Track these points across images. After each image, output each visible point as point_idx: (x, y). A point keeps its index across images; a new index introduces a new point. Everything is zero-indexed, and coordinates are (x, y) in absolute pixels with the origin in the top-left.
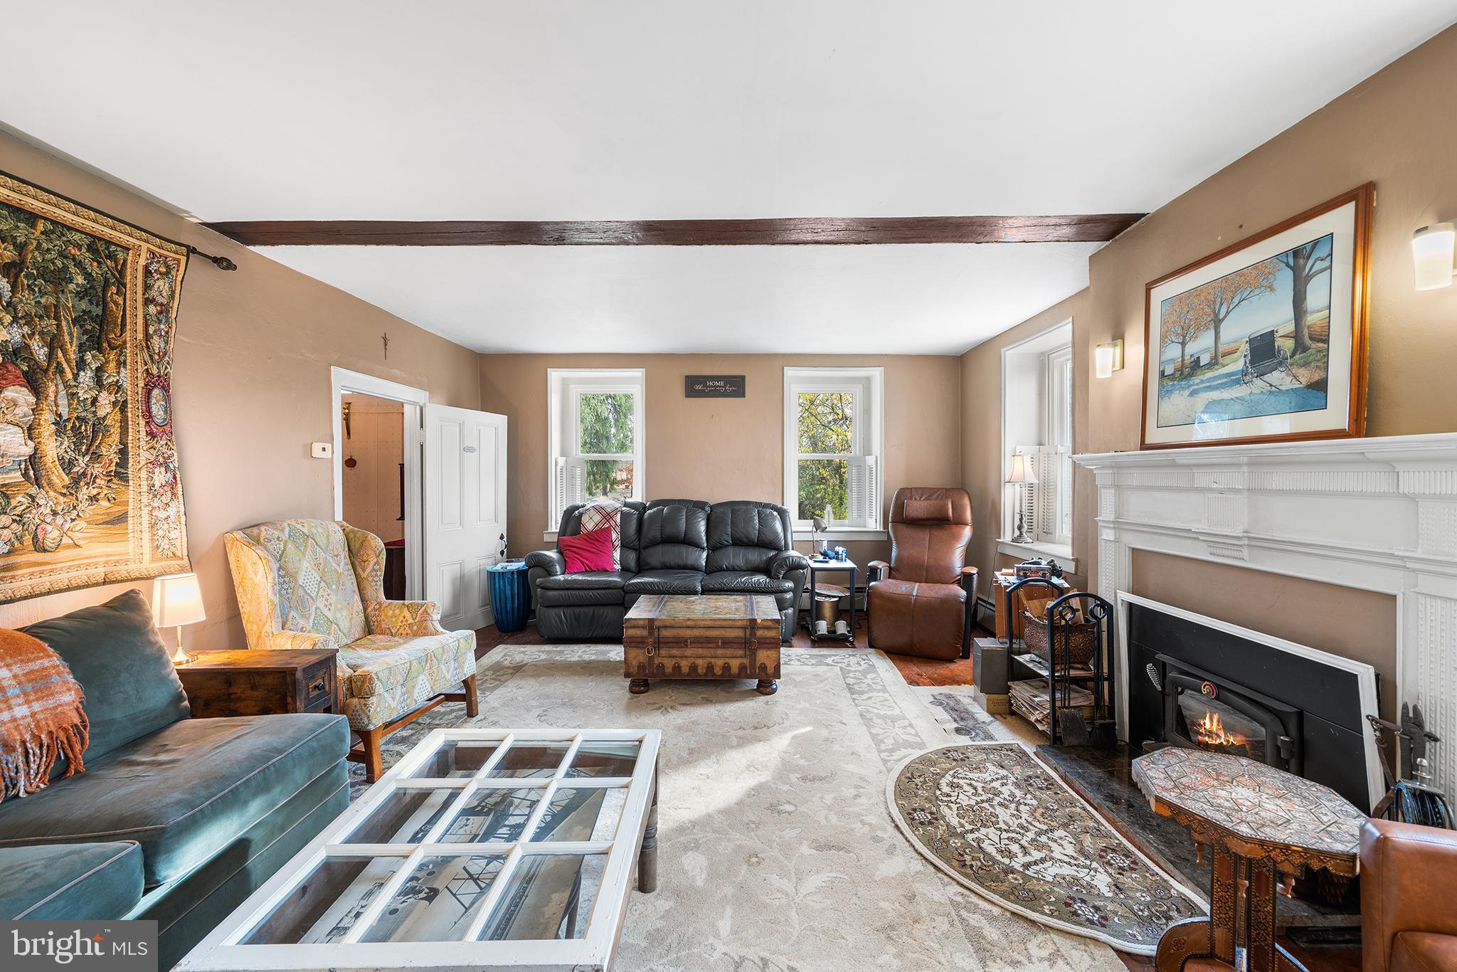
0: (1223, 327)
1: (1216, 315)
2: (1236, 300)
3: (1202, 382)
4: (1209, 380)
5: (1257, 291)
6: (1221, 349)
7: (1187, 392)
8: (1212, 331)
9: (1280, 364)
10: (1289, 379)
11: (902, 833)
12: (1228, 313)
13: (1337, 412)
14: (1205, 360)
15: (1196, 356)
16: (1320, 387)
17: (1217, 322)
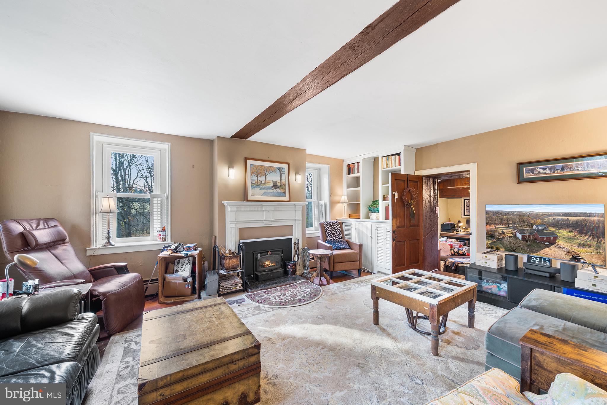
0: (267, 176)
1: (266, 174)
2: (270, 172)
3: (263, 187)
4: (264, 187)
5: (274, 172)
6: (267, 181)
7: (259, 189)
8: (265, 177)
9: (279, 187)
10: (280, 191)
11: (311, 302)
12: (268, 174)
13: (286, 198)
14: (263, 182)
15: (261, 181)
16: (285, 193)
17: (266, 175)
